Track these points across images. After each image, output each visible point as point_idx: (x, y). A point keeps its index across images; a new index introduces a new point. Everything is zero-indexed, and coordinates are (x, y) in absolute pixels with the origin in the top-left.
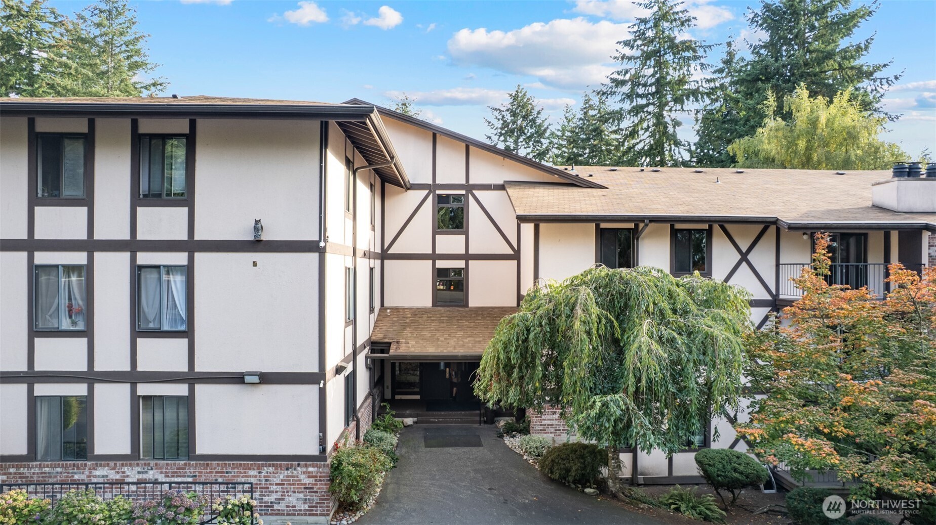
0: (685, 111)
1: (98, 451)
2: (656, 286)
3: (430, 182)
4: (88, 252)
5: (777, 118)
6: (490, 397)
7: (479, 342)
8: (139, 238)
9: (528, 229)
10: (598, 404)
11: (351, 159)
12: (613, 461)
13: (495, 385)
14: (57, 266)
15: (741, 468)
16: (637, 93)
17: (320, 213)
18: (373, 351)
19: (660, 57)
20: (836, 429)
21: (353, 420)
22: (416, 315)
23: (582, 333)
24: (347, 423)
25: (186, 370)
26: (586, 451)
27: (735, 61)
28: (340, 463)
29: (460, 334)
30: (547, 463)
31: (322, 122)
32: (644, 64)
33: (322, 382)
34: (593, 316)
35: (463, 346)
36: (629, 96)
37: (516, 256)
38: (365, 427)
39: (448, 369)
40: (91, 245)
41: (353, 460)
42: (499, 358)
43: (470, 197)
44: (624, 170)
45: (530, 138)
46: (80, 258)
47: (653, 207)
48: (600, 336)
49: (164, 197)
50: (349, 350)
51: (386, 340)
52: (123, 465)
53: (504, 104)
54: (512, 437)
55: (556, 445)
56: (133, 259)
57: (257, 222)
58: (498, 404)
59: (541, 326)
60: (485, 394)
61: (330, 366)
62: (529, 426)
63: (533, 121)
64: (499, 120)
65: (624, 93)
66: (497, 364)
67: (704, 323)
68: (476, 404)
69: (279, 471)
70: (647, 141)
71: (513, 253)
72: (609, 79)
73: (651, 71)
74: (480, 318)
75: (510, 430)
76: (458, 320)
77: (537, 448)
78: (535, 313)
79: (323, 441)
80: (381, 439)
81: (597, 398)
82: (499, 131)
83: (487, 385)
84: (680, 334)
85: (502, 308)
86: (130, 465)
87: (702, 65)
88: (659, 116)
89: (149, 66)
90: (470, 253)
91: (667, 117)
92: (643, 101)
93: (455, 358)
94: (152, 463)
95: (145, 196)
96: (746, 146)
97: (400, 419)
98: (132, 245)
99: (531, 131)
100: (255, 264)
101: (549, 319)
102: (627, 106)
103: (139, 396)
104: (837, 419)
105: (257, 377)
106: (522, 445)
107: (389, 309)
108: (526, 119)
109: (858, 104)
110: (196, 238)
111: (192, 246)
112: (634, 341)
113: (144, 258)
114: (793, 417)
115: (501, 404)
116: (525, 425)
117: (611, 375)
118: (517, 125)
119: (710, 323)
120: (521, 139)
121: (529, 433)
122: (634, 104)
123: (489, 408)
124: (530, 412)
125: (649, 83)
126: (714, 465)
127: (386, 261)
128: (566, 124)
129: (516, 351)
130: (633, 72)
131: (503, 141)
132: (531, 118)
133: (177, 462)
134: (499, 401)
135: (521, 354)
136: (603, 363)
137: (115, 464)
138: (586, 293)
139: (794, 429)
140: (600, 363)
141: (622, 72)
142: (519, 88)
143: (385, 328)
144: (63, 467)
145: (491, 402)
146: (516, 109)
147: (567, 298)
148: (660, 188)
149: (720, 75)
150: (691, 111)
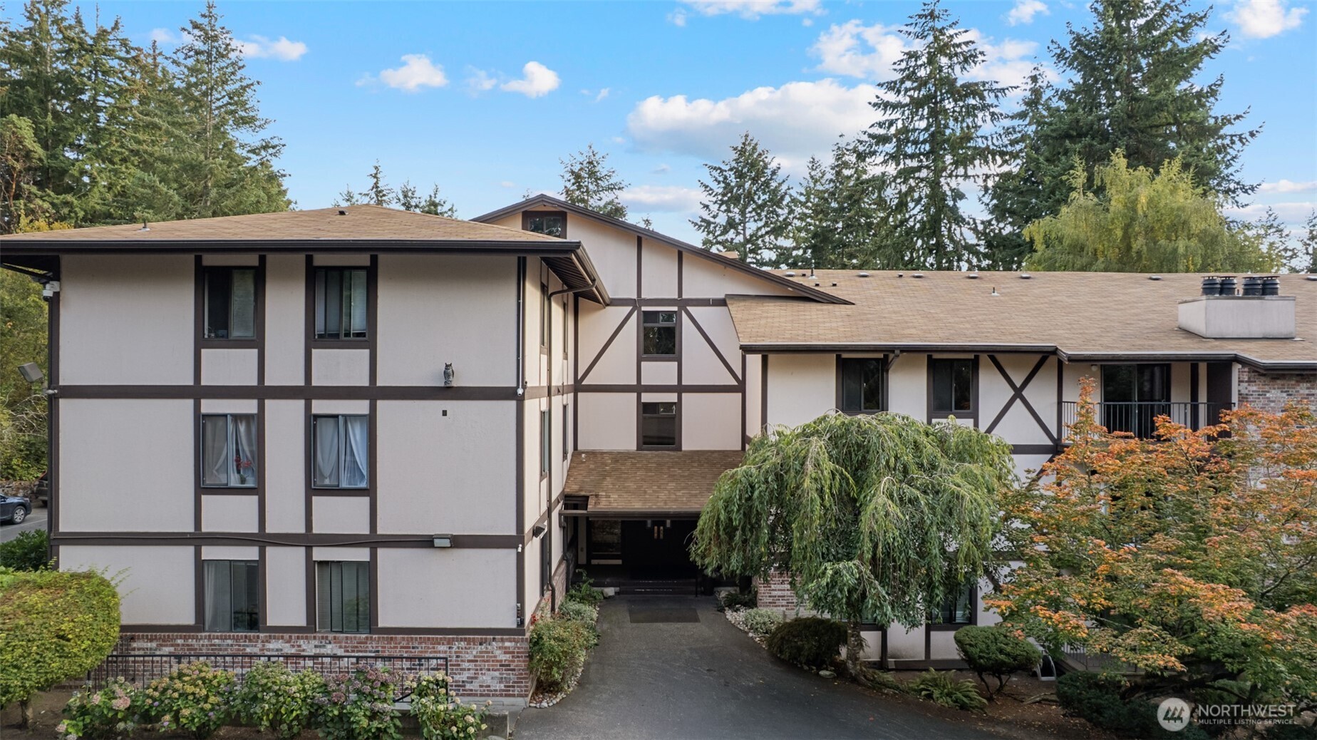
0: (969, 177)
1: (269, 623)
2: (900, 436)
3: (635, 296)
4: (258, 399)
5: (1088, 193)
6: (708, 564)
7: (696, 496)
8: (314, 384)
9: (755, 361)
10: (830, 572)
11: (546, 284)
12: (853, 639)
13: (714, 549)
14: (225, 416)
15: (1008, 649)
16: (906, 152)
17: (518, 356)
18: (567, 507)
19: (936, 103)
20: (1094, 601)
21: (548, 590)
22: (617, 461)
23: (813, 492)
24: (542, 594)
25: (367, 532)
26: (821, 627)
27: (1042, 101)
28: (540, 638)
29: (672, 485)
30: (776, 640)
31: (519, 258)
32: (913, 114)
33: (520, 545)
34: (826, 473)
35: (676, 500)
36: (894, 157)
37: (741, 387)
38: (560, 598)
39: (656, 528)
40: (262, 392)
41: (555, 633)
42: (719, 518)
43: (684, 315)
44: (877, 275)
45: (761, 207)
46: (249, 406)
47: (907, 332)
48: (832, 495)
49: (342, 337)
50: (544, 508)
51: (583, 493)
52: (298, 638)
53: (727, 161)
54: (736, 611)
55: (788, 621)
56: (308, 407)
57: (448, 366)
58: (718, 571)
59: (767, 482)
60: (703, 557)
61: (528, 527)
62: (756, 597)
63: (767, 184)
64: (719, 182)
65: (887, 154)
66: (717, 525)
67: (953, 480)
68: (693, 571)
69: (472, 646)
70: (919, 218)
71: (736, 384)
72: (866, 135)
73: (923, 124)
74: (696, 465)
75: (732, 603)
76: (669, 468)
77: (764, 623)
78: (760, 467)
79: (520, 613)
80: (578, 613)
81: (828, 565)
82: (720, 197)
83: (705, 550)
84: (925, 492)
85: (723, 451)
86: (307, 638)
87: (993, 114)
88: (935, 185)
89: (257, 123)
90: (683, 384)
91: (947, 184)
92: (914, 163)
93: (667, 515)
94: (331, 636)
95: (320, 336)
96: (1047, 229)
97: (599, 589)
98: (307, 392)
99: (763, 197)
100: (445, 413)
101: (776, 474)
102: (891, 169)
103: (315, 561)
104: (1097, 589)
105: (448, 540)
106: (746, 620)
107: (583, 453)
108: (757, 181)
109: (1190, 178)
110: (379, 384)
111: (374, 393)
112: (870, 501)
113: (319, 407)
114: (1043, 588)
115: (721, 571)
116: (750, 596)
117: (846, 538)
118: (744, 190)
119: (958, 481)
120: (750, 209)
121: (756, 607)
122: (902, 166)
123: (707, 576)
124: (758, 582)
125: (921, 139)
126: (976, 646)
127: (580, 395)
128: (812, 185)
129: (738, 511)
130: (900, 124)
131: (725, 211)
132: (763, 179)
133: (358, 635)
134: (719, 567)
135: (744, 513)
136: (837, 525)
137: (290, 637)
138: (817, 446)
139: (1043, 601)
140: (833, 526)
141: (885, 124)
142: (746, 140)
143: (580, 478)
144: (234, 638)
145: (710, 569)
146: (743, 168)
147: (796, 450)
148: (919, 303)
149: (1021, 122)
150: (978, 176)
